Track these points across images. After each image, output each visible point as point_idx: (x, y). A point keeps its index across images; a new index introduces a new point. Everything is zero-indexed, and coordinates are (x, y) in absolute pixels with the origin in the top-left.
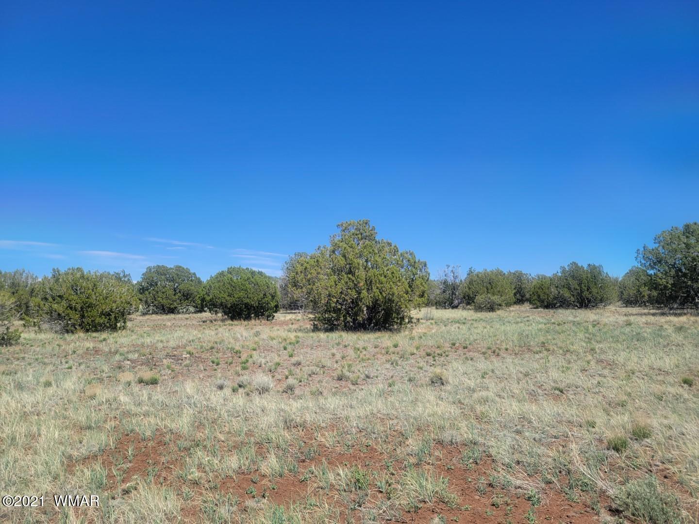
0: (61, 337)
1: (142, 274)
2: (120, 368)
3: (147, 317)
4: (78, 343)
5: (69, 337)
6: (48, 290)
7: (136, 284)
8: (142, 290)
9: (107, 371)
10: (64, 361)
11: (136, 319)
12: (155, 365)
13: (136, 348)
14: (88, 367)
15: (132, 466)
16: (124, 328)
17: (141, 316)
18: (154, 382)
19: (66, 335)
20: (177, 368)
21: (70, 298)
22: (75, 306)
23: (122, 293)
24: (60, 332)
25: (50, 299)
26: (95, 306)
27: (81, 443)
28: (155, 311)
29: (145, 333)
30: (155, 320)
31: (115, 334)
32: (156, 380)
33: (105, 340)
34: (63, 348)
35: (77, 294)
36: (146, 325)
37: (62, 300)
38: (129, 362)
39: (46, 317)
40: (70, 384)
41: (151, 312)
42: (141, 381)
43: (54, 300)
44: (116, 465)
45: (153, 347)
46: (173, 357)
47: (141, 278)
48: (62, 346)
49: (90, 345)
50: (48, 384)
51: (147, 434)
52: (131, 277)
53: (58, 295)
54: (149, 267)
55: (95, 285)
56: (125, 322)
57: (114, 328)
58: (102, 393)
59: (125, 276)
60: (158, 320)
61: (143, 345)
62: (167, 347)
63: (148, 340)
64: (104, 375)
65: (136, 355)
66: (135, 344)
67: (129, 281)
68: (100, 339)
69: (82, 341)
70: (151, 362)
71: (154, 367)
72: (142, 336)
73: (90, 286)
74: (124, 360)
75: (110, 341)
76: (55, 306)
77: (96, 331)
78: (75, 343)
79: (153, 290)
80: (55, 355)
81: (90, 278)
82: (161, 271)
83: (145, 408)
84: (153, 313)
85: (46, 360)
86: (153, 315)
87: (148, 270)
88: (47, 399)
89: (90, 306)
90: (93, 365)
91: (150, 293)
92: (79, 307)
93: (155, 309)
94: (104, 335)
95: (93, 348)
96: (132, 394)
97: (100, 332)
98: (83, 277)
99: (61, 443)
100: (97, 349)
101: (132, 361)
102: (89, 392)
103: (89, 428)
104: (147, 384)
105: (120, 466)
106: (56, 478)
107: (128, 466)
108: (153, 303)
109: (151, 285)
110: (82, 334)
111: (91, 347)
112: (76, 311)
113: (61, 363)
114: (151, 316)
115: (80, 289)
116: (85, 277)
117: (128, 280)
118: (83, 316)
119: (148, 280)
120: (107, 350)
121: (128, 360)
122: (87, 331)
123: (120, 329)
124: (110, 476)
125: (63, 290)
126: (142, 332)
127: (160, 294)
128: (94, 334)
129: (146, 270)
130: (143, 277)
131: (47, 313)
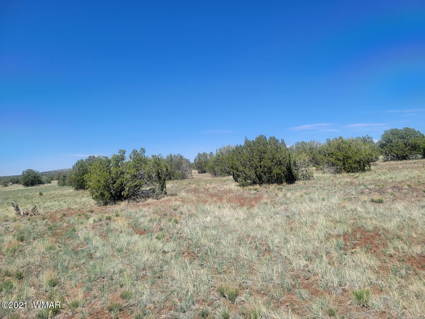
0: (335, 175)
1: (381, 136)
2: (362, 193)
3: (387, 162)
4: (342, 179)
5: (338, 175)
6: (325, 151)
7: (378, 143)
8: (382, 146)
9: (355, 194)
10: (333, 188)
11: (379, 164)
12: (384, 192)
13: (375, 182)
14: (345, 192)
15: (359, 243)
16: (370, 170)
17: (383, 162)
18: (380, 202)
19: (337, 174)
20: (397, 194)
21: (337, 154)
22: (340, 158)
23: (365, 149)
24: (334, 173)
25: (327, 155)
26: (351, 158)
27: (335, 228)
28: (392, 159)
29: (382, 173)
30: (391, 165)
31: (363, 174)
32: (381, 201)
33: (357, 177)
34: (335, 181)
35: (340, 152)
36: (385, 168)
37: (333, 155)
38: (368, 190)
39: (326, 165)
40: (334, 200)
41: (389, 159)
42: (373, 201)
43: (329, 156)
44: (351, 241)
45: (386, 182)
46: (397, 188)
47: (381, 138)
48: (334, 180)
49: (349, 180)
50: (324, 200)
51: (369, 229)
52: (372, 139)
53: (331, 153)
54: (386, 131)
55: (349, 146)
56: (370, 167)
57: (364, 170)
58: (349, 206)
59: (369, 138)
60: (394, 164)
61: (379, 180)
62: (395, 182)
63: (383, 177)
64: (353, 197)
65: (373, 186)
66: (375, 179)
67: (372, 142)
68: (354, 177)
69: (345, 178)
70: (381, 191)
71: (383, 193)
72: (380, 175)
73: (347, 146)
74: (366, 189)
75: (360, 178)
76: (330, 159)
77: (353, 172)
78: (341, 179)
79: (390, 145)
80: (330, 185)
81: (346, 142)
82: (394, 132)
83: (371, 215)
84: (391, 160)
85: (325, 188)
86: (391, 161)
87: (385, 133)
88: (323, 207)
89: (348, 158)
90: (347, 191)
91: (387, 147)
92: (342, 158)
93: (393, 158)
94: (357, 174)
95: (350, 182)
96: (366, 208)
97: (355, 173)
98: (342, 142)
99: (326, 228)
100: (352, 182)
101: (370, 190)
102: (342, 205)
103: (341, 222)
104: (376, 203)
105: (352, 242)
106: (321, 242)
107: (356, 242)
108: (390, 153)
109: (388, 142)
110: (345, 174)
111: (349, 181)
112: (341, 161)
113: (332, 189)
114: (389, 162)
115: (342, 149)
116: (344, 142)
117: (371, 140)
118: (344, 164)
119: (385, 139)
120: (357, 183)
121: (368, 189)
122: (348, 172)
123: (367, 170)
124: (346, 245)
125: (333, 150)
126: (381, 172)
127: (395, 148)
128: (352, 174)
129: (384, 133)
130: (382, 137)
131: (326, 163)
